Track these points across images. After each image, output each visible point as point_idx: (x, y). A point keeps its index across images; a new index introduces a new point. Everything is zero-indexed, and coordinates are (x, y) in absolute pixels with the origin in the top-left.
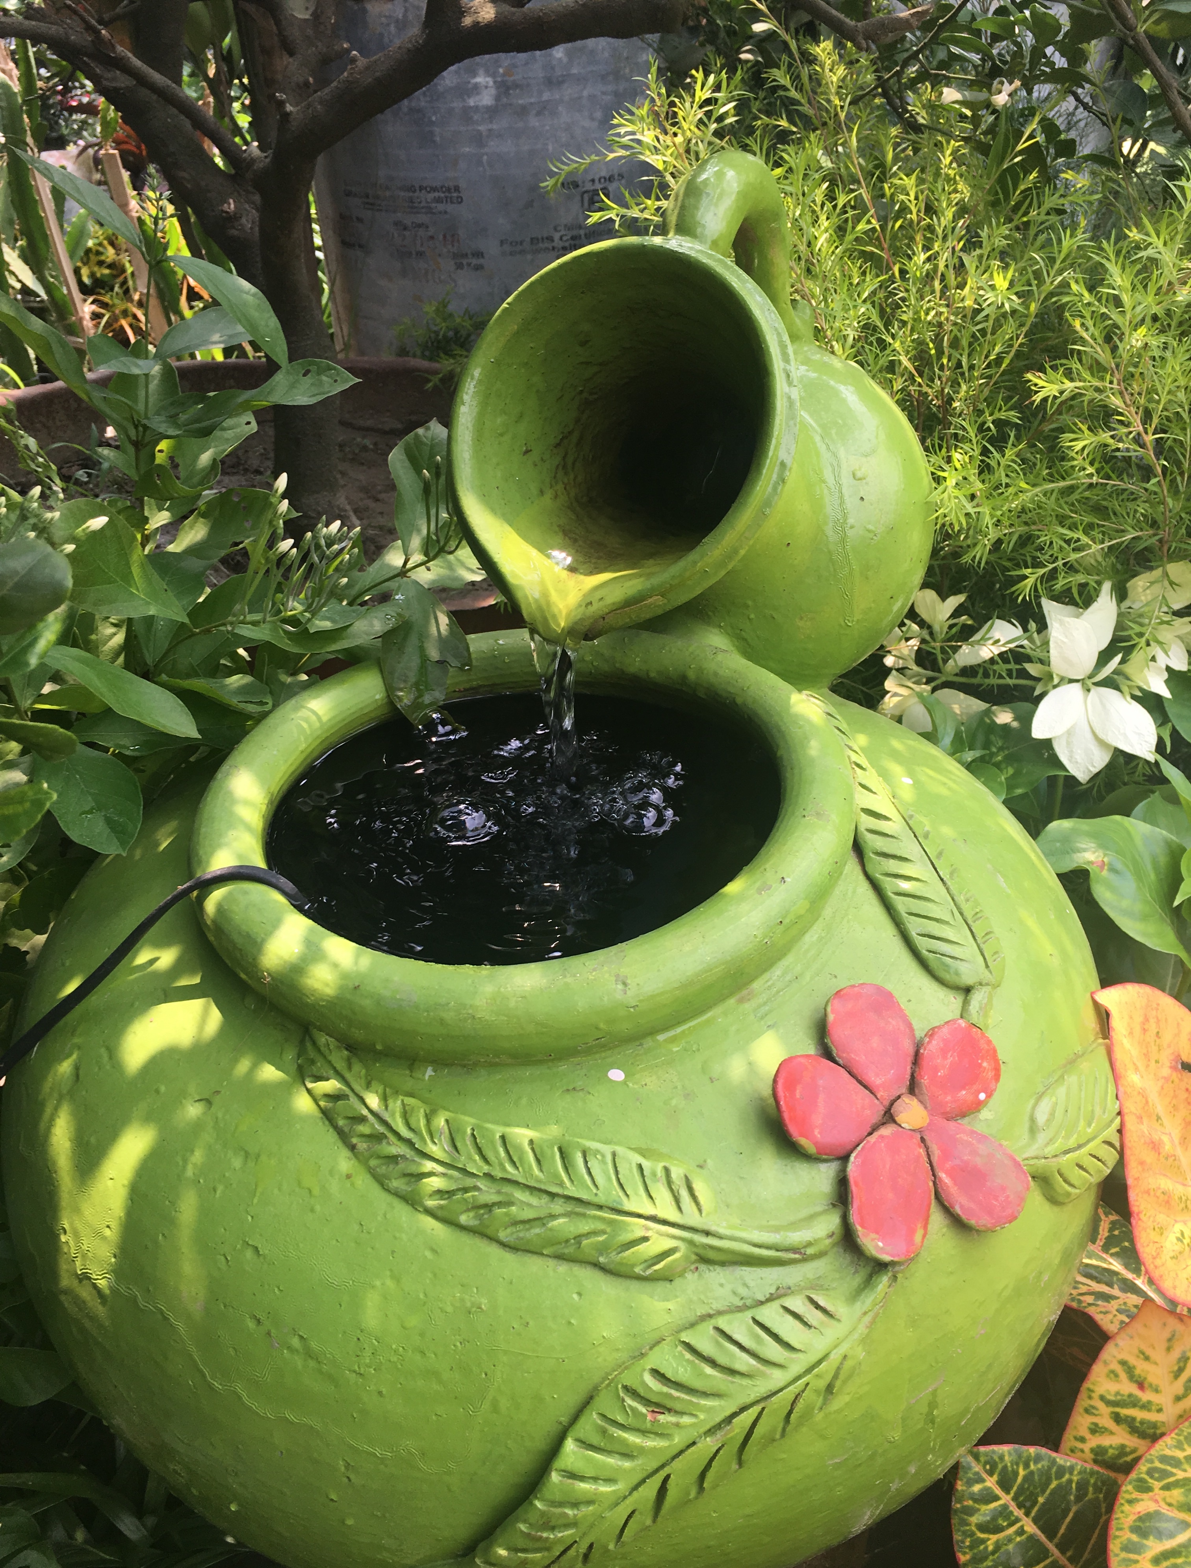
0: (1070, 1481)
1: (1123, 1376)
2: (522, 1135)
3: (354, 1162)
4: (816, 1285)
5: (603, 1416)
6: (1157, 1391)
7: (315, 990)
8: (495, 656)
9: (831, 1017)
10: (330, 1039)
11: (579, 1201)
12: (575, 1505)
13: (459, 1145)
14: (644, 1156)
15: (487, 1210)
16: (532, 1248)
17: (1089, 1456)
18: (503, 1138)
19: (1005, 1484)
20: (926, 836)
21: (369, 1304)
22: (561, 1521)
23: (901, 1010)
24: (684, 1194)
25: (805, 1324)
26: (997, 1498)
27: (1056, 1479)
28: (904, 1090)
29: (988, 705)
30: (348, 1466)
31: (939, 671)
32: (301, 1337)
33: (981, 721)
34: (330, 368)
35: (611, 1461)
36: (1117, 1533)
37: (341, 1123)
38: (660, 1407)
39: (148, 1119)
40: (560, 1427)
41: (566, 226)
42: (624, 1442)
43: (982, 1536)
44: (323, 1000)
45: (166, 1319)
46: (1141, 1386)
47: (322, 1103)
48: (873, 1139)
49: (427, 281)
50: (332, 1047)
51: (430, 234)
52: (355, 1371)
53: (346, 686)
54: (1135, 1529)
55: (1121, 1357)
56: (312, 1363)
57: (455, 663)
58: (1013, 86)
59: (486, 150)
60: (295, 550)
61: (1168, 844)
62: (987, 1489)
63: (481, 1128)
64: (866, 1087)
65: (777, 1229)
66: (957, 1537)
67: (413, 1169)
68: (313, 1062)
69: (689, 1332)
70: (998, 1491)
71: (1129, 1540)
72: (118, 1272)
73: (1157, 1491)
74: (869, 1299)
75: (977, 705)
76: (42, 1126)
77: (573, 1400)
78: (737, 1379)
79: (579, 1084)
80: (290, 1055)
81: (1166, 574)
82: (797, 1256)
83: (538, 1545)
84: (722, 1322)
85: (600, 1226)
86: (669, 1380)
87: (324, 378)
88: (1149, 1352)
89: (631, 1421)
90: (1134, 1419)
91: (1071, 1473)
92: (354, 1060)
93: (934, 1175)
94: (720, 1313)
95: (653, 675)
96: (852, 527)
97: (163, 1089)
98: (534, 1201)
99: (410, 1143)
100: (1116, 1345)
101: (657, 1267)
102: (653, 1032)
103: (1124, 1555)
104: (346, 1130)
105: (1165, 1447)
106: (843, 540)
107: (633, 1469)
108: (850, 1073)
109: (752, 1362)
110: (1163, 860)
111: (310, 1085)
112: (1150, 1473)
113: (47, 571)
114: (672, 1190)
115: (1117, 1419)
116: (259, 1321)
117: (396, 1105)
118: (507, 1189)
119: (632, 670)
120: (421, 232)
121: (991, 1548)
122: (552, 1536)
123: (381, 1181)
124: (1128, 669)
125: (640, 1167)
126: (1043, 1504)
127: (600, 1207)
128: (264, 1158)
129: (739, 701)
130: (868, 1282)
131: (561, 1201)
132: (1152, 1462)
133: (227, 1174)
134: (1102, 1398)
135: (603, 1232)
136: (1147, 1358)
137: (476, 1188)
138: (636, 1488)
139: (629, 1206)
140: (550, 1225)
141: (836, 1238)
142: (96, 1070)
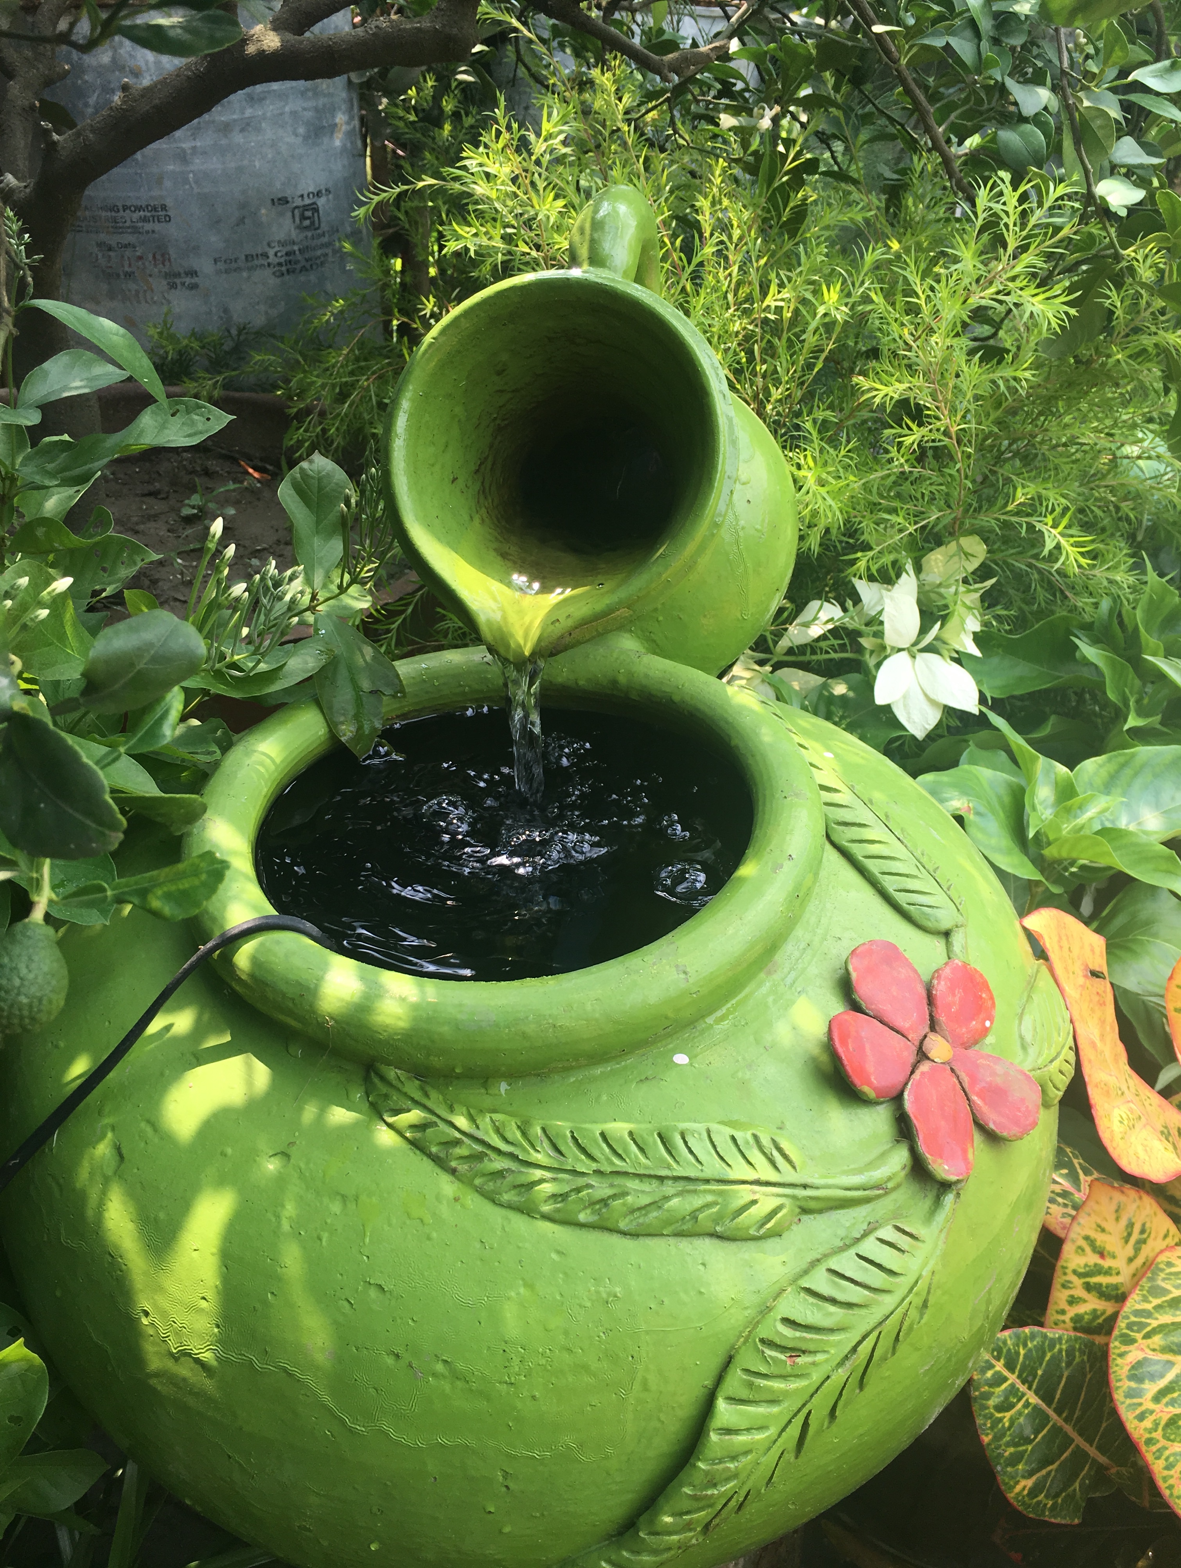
0: (1060, 1351)
1: (1088, 1249)
2: (619, 1128)
3: (457, 1184)
4: (896, 1215)
5: (747, 1371)
6: (1114, 1257)
7: (387, 1026)
8: (424, 681)
9: (854, 975)
10: (399, 1072)
11: (687, 1179)
12: (733, 1458)
13: (563, 1148)
14: (734, 1128)
15: (602, 1204)
16: (652, 1231)
17: (1070, 1325)
18: (603, 1135)
19: (1010, 1366)
20: (871, 803)
21: (508, 1315)
22: (724, 1476)
23: (907, 959)
24: (776, 1154)
25: (899, 1250)
26: (1005, 1379)
27: (1050, 1351)
28: (927, 1029)
29: (824, 679)
30: (506, 1475)
31: (771, 653)
32: (445, 1362)
33: (821, 695)
34: (199, 407)
35: (761, 1410)
36: (1118, 1384)
37: (434, 1149)
38: (796, 1351)
39: (221, 1182)
40: (706, 1391)
41: (279, 242)
42: (770, 1390)
43: (999, 1415)
44: (396, 1034)
45: (290, 1375)
46: (1102, 1255)
47: (408, 1135)
48: (917, 1076)
49: (139, 302)
50: (403, 1079)
51: (138, 254)
52: (506, 1383)
53: (290, 725)
54: (1132, 1377)
55: (1083, 1233)
56: (459, 1384)
57: (388, 691)
58: (774, 112)
59: (192, 168)
60: (247, 594)
61: (1010, 785)
62: (998, 1373)
63: (580, 1129)
64: (897, 1032)
65: (859, 1171)
66: (979, 1421)
67: (523, 1180)
68: (386, 1096)
69: (806, 1278)
70: (1006, 1373)
71: (1129, 1388)
72: (224, 1341)
73: (1140, 1341)
74: (941, 1217)
75: (815, 680)
76: (90, 1213)
77: (714, 1363)
78: (856, 1311)
79: (649, 1073)
80: (358, 1095)
81: (960, 548)
82: (881, 1192)
83: (701, 1504)
84: (834, 1264)
85: (710, 1198)
86: (799, 1325)
87: (196, 417)
88: (1104, 1224)
89: (774, 1370)
90: (1101, 1285)
91: (1061, 1344)
92: (428, 1088)
93: (968, 1099)
94: (826, 1256)
95: (581, 683)
96: (743, 528)
97: (229, 1151)
98: (646, 1186)
99: (513, 1157)
100: (1079, 1224)
101: (769, 1226)
102: (702, 1015)
103: (1128, 1401)
104: (442, 1155)
105: (1134, 1303)
106: (737, 543)
107: (781, 1412)
108: (881, 1022)
109: (866, 1292)
110: (1007, 799)
111: (390, 1120)
112: (1130, 1326)
113: (181, 640)
114: (764, 1153)
115: (1088, 1287)
116: (397, 1356)
117: (485, 1122)
118: (618, 1181)
119: (560, 680)
120: (128, 253)
121: (1007, 1425)
122: (716, 1492)
123: (492, 1198)
124: (947, 635)
125: (733, 1139)
126: (1042, 1376)
127: (707, 1181)
128: (363, 1198)
129: (676, 698)
130: (937, 1202)
131: (670, 1182)
132: (1128, 1318)
133: (329, 1221)
134: (1075, 1272)
135: (715, 1203)
136: (1103, 1230)
137: (589, 1186)
138: (783, 1430)
139: (733, 1175)
140: (666, 1206)
141: (908, 1169)
142: (142, 1145)
